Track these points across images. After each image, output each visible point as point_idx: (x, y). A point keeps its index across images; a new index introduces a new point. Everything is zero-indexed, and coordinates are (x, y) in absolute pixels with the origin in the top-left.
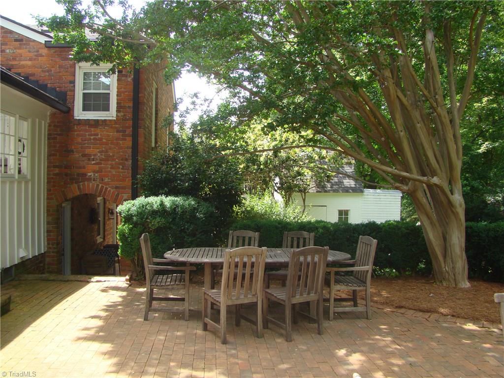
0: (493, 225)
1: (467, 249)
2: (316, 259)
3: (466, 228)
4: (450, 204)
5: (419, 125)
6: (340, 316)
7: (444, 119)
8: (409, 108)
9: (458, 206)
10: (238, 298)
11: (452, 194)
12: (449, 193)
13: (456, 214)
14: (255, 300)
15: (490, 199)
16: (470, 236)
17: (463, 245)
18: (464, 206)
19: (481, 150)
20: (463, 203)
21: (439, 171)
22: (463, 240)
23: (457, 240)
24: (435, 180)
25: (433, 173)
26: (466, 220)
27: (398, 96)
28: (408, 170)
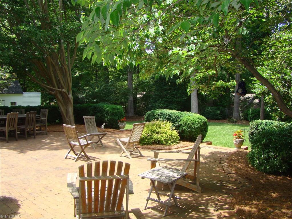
0: (82, 105)
1: (74, 114)
2: (33, 116)
3: (74, 106)
4: (68, 98)
5: (58, 72)
6: (38, 134)
7: (66, 70)
8: (55, 65)
9: (71, 98)
10: (11, 129)
11: (69, 95)
12: (68, 95)
13: (70, 102)
14: (15, 129)
15: (80, 96)
16: (75, 109)
17: (73, 112)
18: (73, 99)
19: (77, 75)
20: (73, 98)
21: (64, 87)
22: (73, 110)
23: (71, 110)
24: (64, 90)
25: (63, 88)
26: (74, 104)
27: (51, 61)
28: (54, 87)
